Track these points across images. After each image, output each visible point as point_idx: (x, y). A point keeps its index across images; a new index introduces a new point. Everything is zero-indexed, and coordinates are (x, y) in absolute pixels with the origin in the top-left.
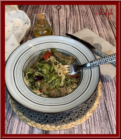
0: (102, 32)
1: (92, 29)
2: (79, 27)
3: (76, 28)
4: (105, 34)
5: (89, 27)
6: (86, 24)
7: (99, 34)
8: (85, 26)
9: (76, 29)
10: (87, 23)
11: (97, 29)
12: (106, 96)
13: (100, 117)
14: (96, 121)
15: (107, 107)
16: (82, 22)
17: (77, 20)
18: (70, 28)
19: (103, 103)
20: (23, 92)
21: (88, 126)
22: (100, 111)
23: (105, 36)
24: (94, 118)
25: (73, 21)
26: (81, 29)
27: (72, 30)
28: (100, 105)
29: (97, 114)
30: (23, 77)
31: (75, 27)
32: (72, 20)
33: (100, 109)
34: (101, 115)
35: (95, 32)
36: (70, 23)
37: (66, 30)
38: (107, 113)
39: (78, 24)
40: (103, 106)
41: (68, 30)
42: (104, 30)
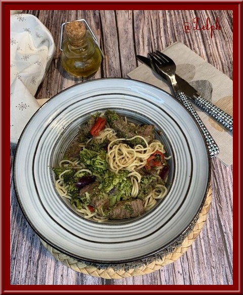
0: (213, 50)
1: (192, 43)
2: (163, 39)
3: (156, 41)
4: (219, 55)
5: (185, 38)
6: (177, 31)
7: (207, 55)
8: (176, 34)
9: (156, 45)
10: (180, 28)
11: (202, 43)
12: (220, 202)
13: (209, 245)
14: (201, 254)
15: (223, 224)
16: (168, 25)
17: (156, 20)
18: (141, 43)
19: (214, 216)
20: (57, 216)
21: (186, 265)
22: (209, 235)
23: (219, 59)
24: (196, 248)
25: (148, 24)
26: (167, 43)
27: (146, 48)
28: (208, 221)
29: (202, 241)
30: (53, 182)
31: (154, 40)
32: (146, 20)
33: (209, 230)
34: (210, 242)
35: (197, 49)
36: (141, 31)
37: (132, 48)
38: (223, 236)
39: (160, 33)
40: (215, 222)
41: (139, 48)
42: (218, 44)
